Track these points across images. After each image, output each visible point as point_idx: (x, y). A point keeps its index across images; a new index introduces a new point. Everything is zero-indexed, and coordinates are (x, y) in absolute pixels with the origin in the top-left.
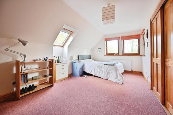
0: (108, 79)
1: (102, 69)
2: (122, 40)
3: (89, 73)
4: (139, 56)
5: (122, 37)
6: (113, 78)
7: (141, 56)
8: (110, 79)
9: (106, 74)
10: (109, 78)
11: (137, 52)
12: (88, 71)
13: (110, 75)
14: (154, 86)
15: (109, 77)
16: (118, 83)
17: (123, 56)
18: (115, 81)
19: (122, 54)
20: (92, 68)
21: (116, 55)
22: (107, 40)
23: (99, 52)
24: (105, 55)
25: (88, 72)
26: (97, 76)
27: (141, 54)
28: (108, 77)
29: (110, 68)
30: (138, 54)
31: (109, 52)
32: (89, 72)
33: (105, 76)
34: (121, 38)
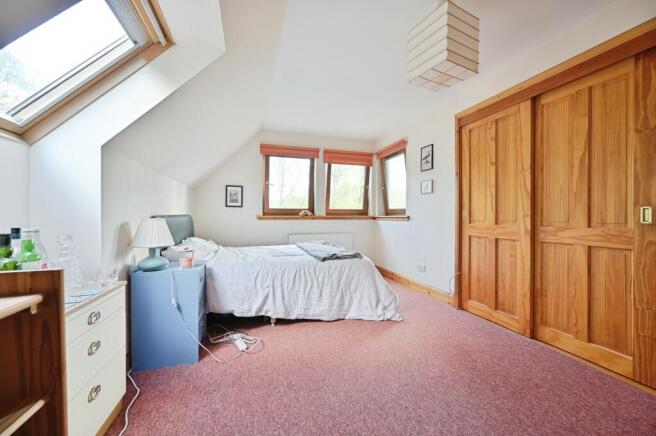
0: (345, 315)
1: (320, 280)
2: (325, 162)
3: (252, 314)
4: (366, 219)
5: (326, 152)
6: (368, 305)
7: (374, 218)
8: (352, 315)
9: (338, 297)
10: (348, 310)
11: (360, 207)
12: (246, 307)
13: (351, 298)
14: (470, 298)
15: (350, 305)
16: (389, 320)
17: (327, 218)
18: (376, 314)
19: (324, 214)
20: (269, 282)
21: (305, 216)
22: (268, 151)
23: (232, 201)
24: (260, 218)
25: (241, 310)
26: (293, 317)
27: (371, 213)
28: (345, 307)
29: (350, 268)
30: (363, 213)
31: (274, 204)
32: (250, 310)
33: (334, 308)
34: (321, 154)
